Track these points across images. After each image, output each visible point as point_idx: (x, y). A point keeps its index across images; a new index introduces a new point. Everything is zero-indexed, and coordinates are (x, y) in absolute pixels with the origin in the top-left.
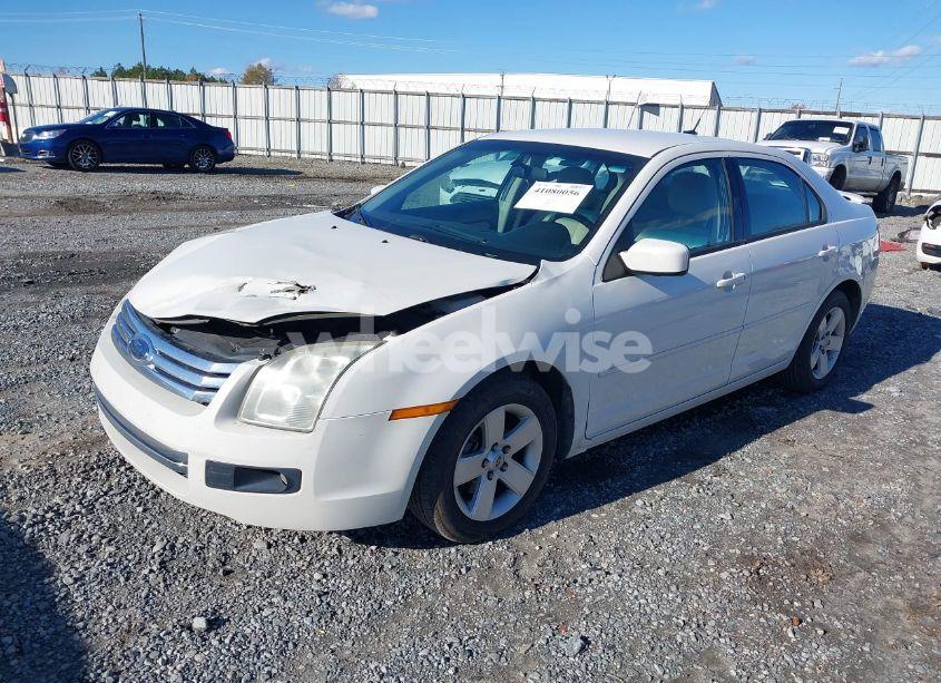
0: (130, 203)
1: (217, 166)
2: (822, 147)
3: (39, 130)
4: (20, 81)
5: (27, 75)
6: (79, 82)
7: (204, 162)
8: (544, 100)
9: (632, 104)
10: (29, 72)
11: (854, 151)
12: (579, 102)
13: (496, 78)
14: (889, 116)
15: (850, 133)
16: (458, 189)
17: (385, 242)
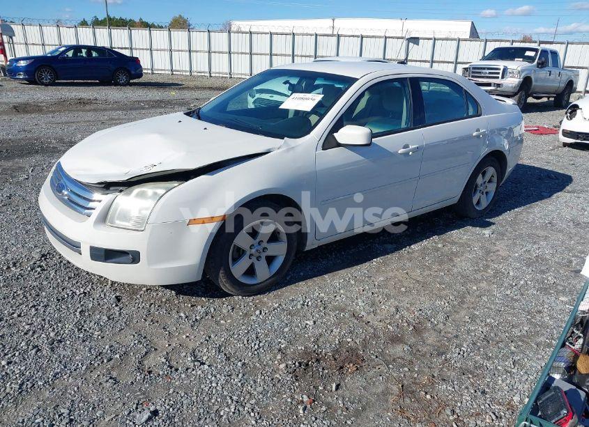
0: (62, 105)
1: (131, 81)
2: (516, 65)
3: (17, 60)
4: (17, 29)
5: (23, 25)
6: (55, 28)
7: (123, 79)
8: (345, 36)
9: (402, 38)
10: (24, 22)
11: (538, 67)
12: (367, 37)
13: (328, 22)
14: (572, 43)
15: (536, 55)
16: (258, 96)
17: (205, 129)
